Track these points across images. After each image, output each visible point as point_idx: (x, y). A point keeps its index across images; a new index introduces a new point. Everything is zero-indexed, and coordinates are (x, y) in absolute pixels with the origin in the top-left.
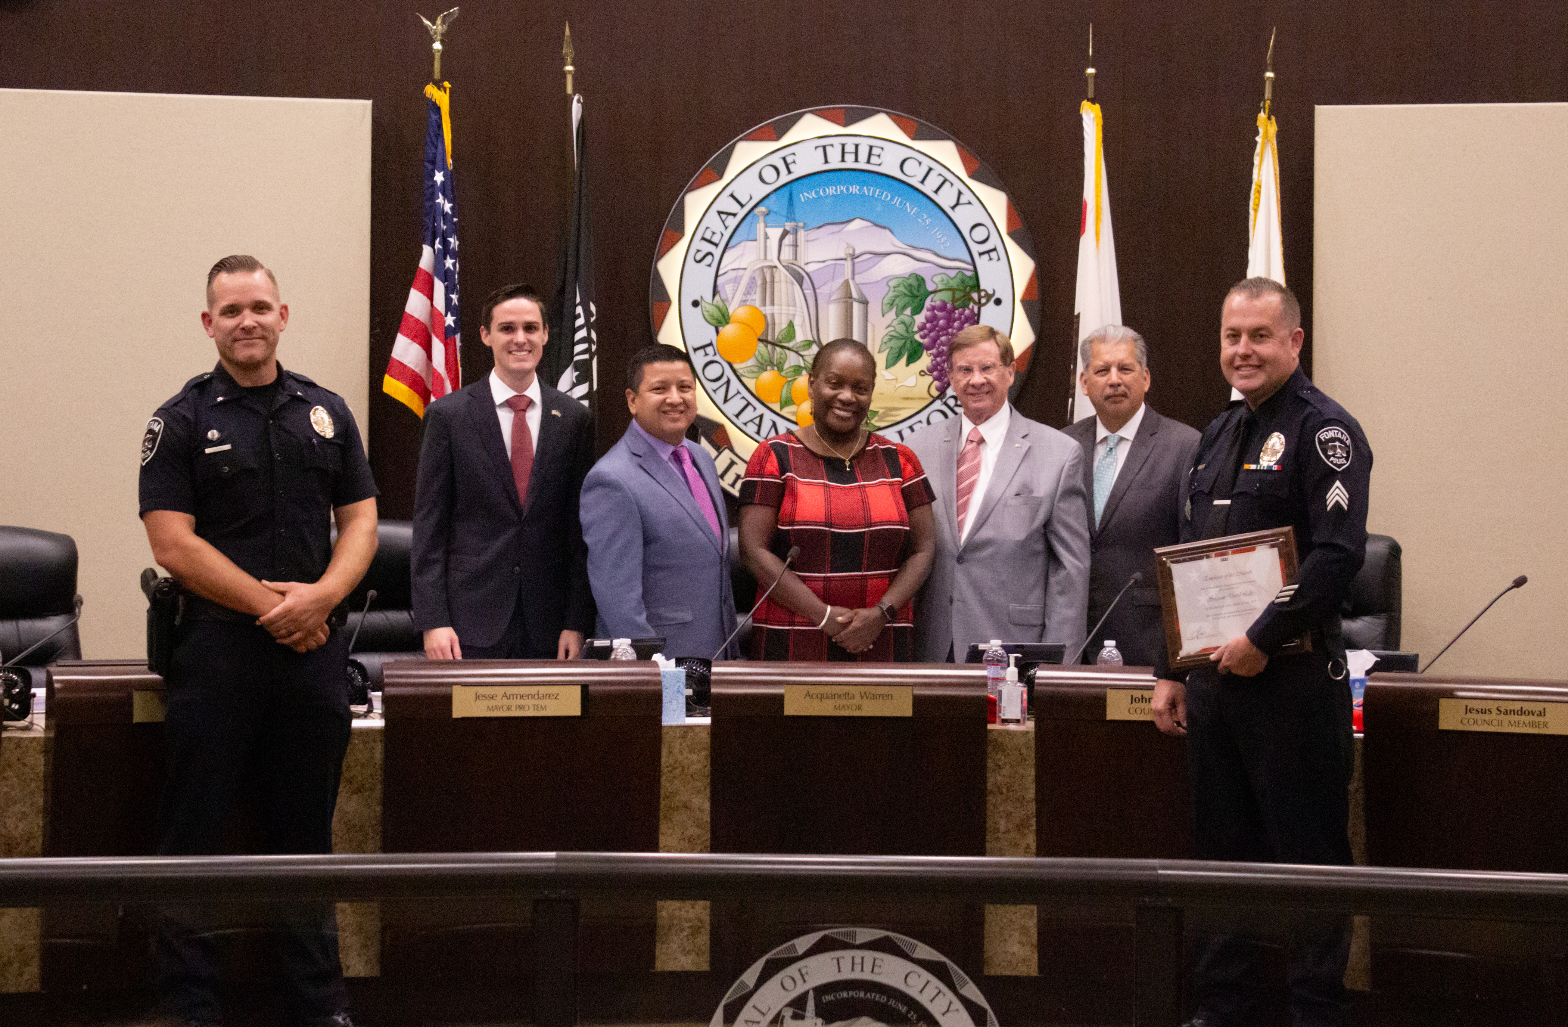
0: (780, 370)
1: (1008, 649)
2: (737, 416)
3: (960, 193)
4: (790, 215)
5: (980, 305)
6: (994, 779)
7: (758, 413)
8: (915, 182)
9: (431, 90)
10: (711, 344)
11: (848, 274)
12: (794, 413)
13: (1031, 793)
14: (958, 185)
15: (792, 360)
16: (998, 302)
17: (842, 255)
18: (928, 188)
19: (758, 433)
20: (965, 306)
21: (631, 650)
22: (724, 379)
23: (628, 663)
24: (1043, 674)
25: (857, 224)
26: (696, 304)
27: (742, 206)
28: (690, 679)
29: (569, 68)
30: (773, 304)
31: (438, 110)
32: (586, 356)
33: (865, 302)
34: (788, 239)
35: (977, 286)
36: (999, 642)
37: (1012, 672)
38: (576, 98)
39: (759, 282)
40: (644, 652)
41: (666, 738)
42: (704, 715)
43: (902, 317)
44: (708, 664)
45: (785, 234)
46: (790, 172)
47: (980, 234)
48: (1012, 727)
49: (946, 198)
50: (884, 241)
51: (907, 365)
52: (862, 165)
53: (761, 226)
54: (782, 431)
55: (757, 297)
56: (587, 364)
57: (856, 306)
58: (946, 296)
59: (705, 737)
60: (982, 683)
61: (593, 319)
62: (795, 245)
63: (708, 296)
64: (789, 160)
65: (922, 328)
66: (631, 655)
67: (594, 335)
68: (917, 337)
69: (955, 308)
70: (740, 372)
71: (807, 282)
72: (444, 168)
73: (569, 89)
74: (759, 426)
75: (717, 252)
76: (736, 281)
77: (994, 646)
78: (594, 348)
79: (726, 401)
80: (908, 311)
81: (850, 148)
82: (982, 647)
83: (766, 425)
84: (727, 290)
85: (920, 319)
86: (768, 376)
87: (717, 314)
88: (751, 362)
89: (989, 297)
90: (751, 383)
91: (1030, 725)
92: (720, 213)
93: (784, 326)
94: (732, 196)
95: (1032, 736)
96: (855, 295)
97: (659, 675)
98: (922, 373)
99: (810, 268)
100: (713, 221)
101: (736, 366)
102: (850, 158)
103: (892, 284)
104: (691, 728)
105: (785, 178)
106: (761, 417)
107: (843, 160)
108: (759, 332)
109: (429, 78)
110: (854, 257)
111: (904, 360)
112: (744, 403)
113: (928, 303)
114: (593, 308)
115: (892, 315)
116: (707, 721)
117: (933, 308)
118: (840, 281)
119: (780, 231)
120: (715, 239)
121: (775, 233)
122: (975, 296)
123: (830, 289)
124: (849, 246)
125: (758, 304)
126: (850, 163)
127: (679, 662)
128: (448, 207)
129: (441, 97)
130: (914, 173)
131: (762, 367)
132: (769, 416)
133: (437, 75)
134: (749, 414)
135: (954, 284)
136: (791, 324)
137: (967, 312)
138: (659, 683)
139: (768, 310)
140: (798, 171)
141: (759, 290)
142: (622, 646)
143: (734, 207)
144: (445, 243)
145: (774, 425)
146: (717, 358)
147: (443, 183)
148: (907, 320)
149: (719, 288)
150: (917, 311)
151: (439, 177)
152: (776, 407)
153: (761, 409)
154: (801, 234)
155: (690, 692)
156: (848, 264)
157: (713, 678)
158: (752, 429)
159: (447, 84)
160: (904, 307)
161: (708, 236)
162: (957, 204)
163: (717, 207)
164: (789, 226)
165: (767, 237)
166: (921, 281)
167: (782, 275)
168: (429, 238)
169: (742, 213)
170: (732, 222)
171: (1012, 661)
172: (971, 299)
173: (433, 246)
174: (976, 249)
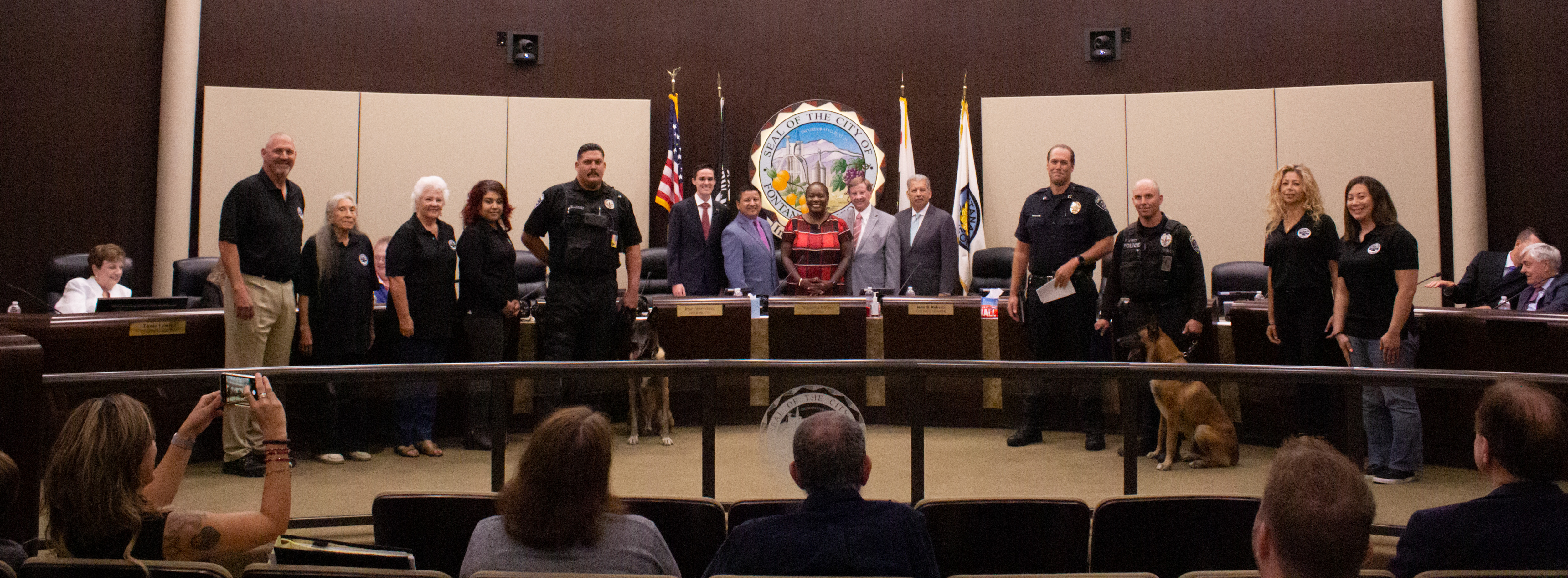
0: (795, 193)
1: (874, 290)
2: (780, 209)
3: (858, 130)
4: (798, 139)
5: (865, 169)
6: (869, 336)
7: (787, 208)
8: (842, 126)
9: (671, 96)
10: (770, 184)
11: (819, 159)
12: (800, 208)
13: (882, 340)
14: (857, 127)
15: (799, 189)
16: (872, 168)
17: (816, 152)
18: (846, 128)
19: (787, 215)
20: (860, 169)
21: (740, 292)
22: (775, 197)
23: (739, 297)
24: (886, 299)
25: (822, 141)
26: (765, 170)
27: (781, 135)
28: (762, 302)
29: (719, 88)
30: (792, 169)
31: (673, 103)
32: (725, 189)
33: (824, 169)
34: (797, 147)
35: (864, 163)
36: (871, 288)
37: (875, 298)
38: (722, 98)
39: (787, 162)
40: (745, 293)
41: (753, 323)
42: (767, 315)
43: (838, 174)
44: (767, 297)
45: (796, 145)
46: (797, 123)
47: (865, 144)
48: (875, 318)
49: (853, 132)
50: (831, 147)
51: (840, 190)
52: (823, 120)
53: (788, 142)
54: (796, 215)
55: (786, 167)
56: (726, 191)
57: (821, 170)
58: (853, 166)
59: (767, 323)
60: (864, 302)
61: (728, 176)
62: (800, 149)
63: (769, 167)
64: (797, 119)
65: (845, 177)
66: (741, 294)
67: (729, 181)
68: (843, 181)
69: (856, 170)
70: (781, 194)
71: (804, 162)
72: (676, 123)
73: (720, 95)
74: (788, 213)
75: (772, 152)
76: (779, 162)
77: (869, 289)
78: (729, 186)
79: (776, 204)
80: (840, 172)
81: (819, 115)
82: (865, 290)
83: (790, 213)
84: (776, 165)
85: (844, 174)
86: (791, 195)
87: (772, 173)
88: (785, 191)
89: (868, 166)
90: (785, 198)
91: (881, 317)
92: (773, 138)
93: (796, 177)
94: (777, 132)
95: (882, 321)
96: (821, 166)
97: (750, 301)
98: (845, 194)
99: (805, 157)
100: (771, 141)
101: (779, 192)
102: (819, 118)
103: (834, 162)
104: (762, 319)
105: (796, 125)
106: (788, 210)
107: (816, 119)
108: (788, 180)
109: (670, 92)
110: (820, 153)
111: (839, 189)
112: (782, 205)
113: (847, 169)
114: (728, 172)
115: (834, 173)
116: (767, 317)
117: (849, 171)
118: (815, 162)
119: (794, 144)
120: (772, 147)
121: (793, 145)
122: (864, 166)
123: (812, 165)
124: (819, 149)
125: (787, 170)
126: (819, 120)
127: (758, 296)
128: (678, 137)
129: (674, 98)
130: (841, 123)
131: (789, 192)
132: (791, 210)
133: (673, 91)
134: (784, 209)
135: (856, 162)
136: (799, 177)
137: (861, 172)
138: (750, 304)
139: (790, 172)
140: (800, 123)
141: (787, 165)
142: (738, 291)
143: (778, 136)
144: (678, 149)
145: (793, 213)
146: (773, 189)
147: (676, 129)
148: (840, 175)
149: (773, 164)
150: (843, 171)
151: (675, 127)
152: (794, 206)
153: (788, 207)
154: (802, 145)
155: (761, 307)
156: (819, 156)
157: (769, 302)
158: (785, 214)
159: (677, 94)
160: (838, 171)
161: (769, 146)
162: (857, 134)
163: (772, 136)
164: (797, 142)
165: (790, 146)
166: (844, 161)
167: (795, 159)
168: (671, 148)
169: (781, 138)
170: (777, 141)
171: (875, 294)
172: (862, 167)
173: (673, 150)
174: (863, 149)
